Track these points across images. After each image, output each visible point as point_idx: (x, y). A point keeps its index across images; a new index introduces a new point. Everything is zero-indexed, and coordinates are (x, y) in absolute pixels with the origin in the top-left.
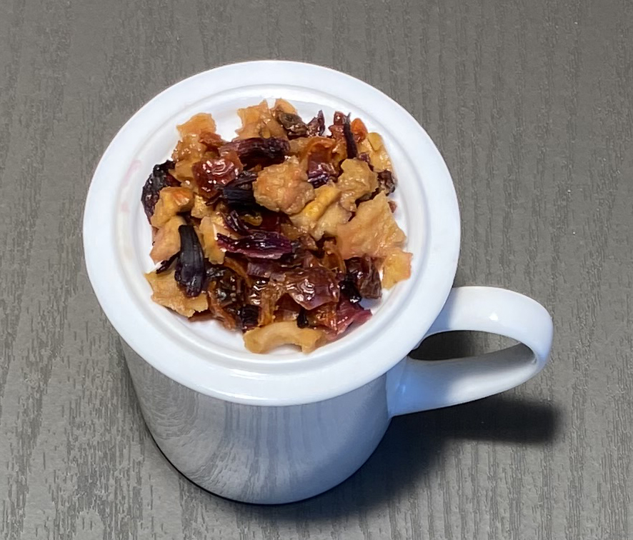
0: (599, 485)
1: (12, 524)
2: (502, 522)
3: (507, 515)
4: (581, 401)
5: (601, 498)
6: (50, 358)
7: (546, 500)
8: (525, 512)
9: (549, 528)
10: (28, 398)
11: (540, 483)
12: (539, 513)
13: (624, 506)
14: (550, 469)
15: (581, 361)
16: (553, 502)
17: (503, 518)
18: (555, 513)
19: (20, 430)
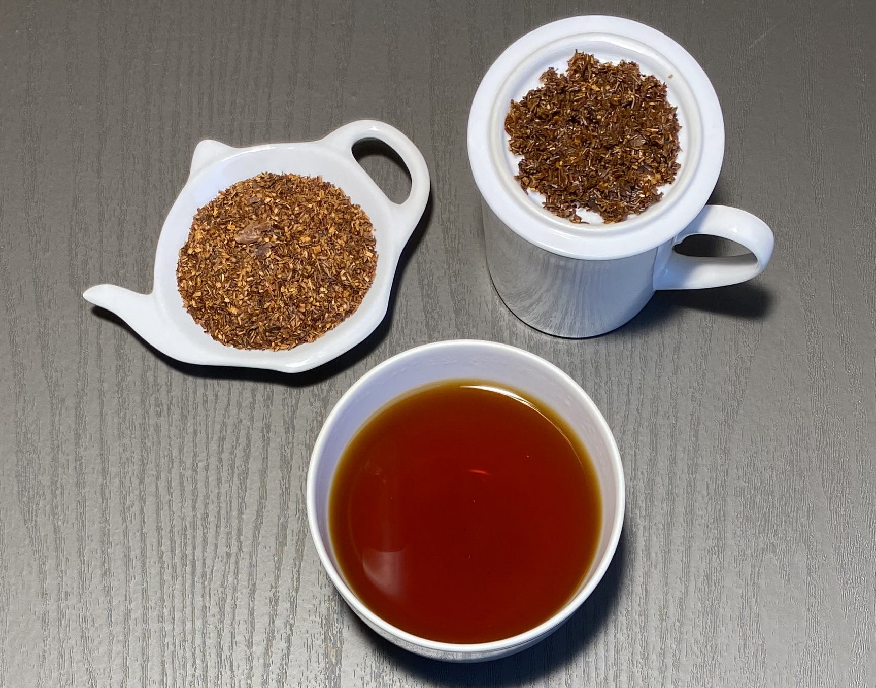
0: (707, 484)
1: (303, 510)
2: (640, 510)
3: (644, 505)
4: (696, 423)
5: (709, 494)
6: (328, 392)
7: (671, 495)
8: (656, 503)
9: (672, 514)
10: (313, 420)
11: (666, 483)
12: (665, 504)
13: (725, 499)
14: (674, 472)
15: (697, 395)
16: (675, 496)
17: (640, 507)
18: (676, 504)
19: (308, 442)
